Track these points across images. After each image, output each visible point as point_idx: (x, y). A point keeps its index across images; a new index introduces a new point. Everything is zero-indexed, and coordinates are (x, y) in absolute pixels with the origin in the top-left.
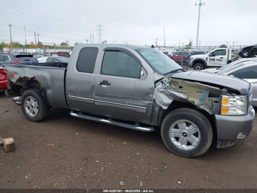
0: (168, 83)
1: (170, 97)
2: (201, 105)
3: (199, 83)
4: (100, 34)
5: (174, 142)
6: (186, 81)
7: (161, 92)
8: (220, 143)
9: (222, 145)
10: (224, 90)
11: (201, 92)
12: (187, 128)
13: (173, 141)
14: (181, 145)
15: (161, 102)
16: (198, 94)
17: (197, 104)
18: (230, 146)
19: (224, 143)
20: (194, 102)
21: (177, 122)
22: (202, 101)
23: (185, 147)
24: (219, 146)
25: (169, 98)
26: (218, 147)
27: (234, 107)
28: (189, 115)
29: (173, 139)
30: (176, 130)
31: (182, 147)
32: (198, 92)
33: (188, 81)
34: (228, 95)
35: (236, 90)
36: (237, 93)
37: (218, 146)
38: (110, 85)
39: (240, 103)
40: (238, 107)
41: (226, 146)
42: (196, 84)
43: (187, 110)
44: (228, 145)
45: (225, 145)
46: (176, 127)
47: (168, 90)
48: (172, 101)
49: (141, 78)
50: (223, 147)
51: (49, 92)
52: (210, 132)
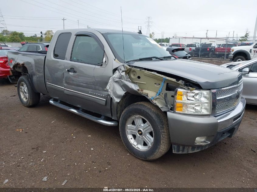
0: (123, 71)
1: (123, 87)
2: (156, 99)
3: (156, 73)
4: (149, 26)
5: (131, 140)
6: (144, 70)
7: (116, 82)
8: (176, 148)
9: (178, 150)
10: (180, 82)
11: (159, 84)
12: (142, 125)
13: (130, 138)
14: (137, 144)
15: (115, 93)
16: (156, 85)
17: (150, 97)
18: (191, 152)
19: (181, 148)
20: (147, 95)
21: (133, 117)
22: (159, 95)
23: (141, 148)
24: (175, 151)
25: (122, 90)
26: (173, 152)
27: (193, 105)
28: (142, 110)
29: (130, 137)
30: (133, 126)
31: (137, 147)
32: (156, 84)
33: (146, 71)
34: (184, 89)
35: (196, 82)
36: (198, 86)
37: (173, 150)
38: (76, 72)
39: (203, 100)
40: (196, 104)
41: (185, 152)
42: (152, 74)
43: (142, 105)
44: (188, 151)
45: (183, 151)
46: (133, 123)
47: (122, 81)
48: (125, 92)
49: (103, 66)
50: (180, 153)
51: (35, 78)
52: (164, 132)
